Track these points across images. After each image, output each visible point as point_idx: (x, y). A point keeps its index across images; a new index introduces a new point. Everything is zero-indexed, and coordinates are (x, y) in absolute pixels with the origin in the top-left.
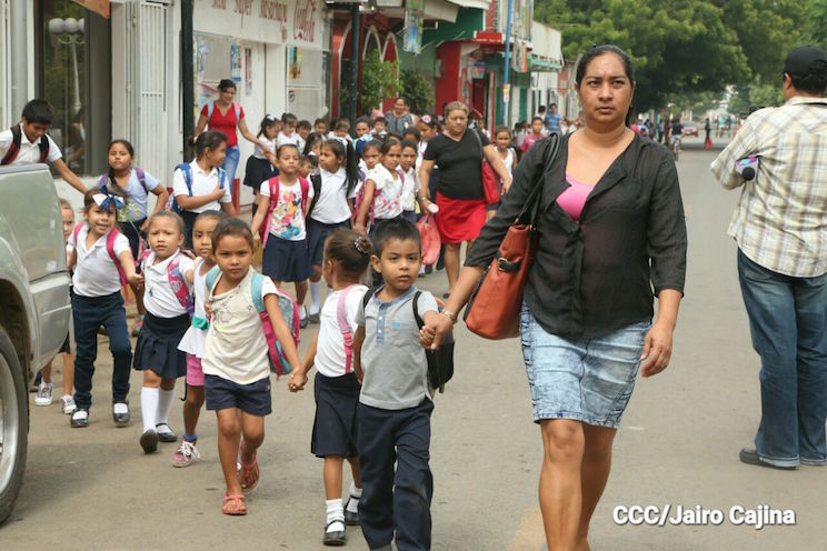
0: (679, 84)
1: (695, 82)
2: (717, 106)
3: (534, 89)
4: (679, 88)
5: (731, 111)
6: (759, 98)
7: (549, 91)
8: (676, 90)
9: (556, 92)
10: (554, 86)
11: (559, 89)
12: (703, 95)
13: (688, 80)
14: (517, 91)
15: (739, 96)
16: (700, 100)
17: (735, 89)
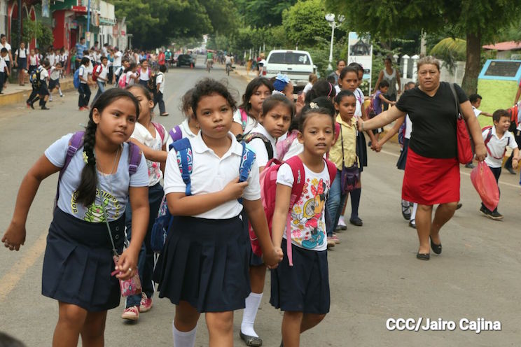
0: (177, 33)
1: (186, 32)
2: (200, 45)
3: (101, 34)
4: (177, 35)
5: (207, 48)
6: (220, 42)
7: (108, 36)
8: (176, 37)
9: (112, 36)
10: (111, 32)
11: (113, 34)
12: (192, 39)
13: (182, 31)
14: (93, 35)
15: (211, 40)
16: (190, 42)
17: (209, 36)
